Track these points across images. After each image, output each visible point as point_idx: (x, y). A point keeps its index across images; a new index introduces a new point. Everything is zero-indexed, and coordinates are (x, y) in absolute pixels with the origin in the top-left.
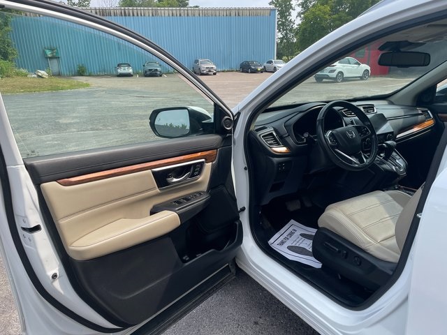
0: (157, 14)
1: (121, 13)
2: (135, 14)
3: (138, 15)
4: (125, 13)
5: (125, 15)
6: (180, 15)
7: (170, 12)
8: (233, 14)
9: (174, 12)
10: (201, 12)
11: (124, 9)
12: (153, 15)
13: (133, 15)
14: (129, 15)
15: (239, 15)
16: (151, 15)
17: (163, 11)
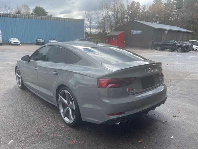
0: (30, 18)
1: (13, 16)
2: (20, 17)
3: (21, 18)
4: (15, 16)
5: (15, 17)
6: (42, 19)
7: (37, 17)
8: (66, 21)
9: (39, 18)
10: (51, 18)
11: (15, 15)
12: (29, 18)
13: (19, 18)
14: (17, 17)
15: (68, 21)
16: (28, 18)
17: (34, 17)
